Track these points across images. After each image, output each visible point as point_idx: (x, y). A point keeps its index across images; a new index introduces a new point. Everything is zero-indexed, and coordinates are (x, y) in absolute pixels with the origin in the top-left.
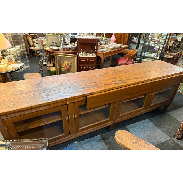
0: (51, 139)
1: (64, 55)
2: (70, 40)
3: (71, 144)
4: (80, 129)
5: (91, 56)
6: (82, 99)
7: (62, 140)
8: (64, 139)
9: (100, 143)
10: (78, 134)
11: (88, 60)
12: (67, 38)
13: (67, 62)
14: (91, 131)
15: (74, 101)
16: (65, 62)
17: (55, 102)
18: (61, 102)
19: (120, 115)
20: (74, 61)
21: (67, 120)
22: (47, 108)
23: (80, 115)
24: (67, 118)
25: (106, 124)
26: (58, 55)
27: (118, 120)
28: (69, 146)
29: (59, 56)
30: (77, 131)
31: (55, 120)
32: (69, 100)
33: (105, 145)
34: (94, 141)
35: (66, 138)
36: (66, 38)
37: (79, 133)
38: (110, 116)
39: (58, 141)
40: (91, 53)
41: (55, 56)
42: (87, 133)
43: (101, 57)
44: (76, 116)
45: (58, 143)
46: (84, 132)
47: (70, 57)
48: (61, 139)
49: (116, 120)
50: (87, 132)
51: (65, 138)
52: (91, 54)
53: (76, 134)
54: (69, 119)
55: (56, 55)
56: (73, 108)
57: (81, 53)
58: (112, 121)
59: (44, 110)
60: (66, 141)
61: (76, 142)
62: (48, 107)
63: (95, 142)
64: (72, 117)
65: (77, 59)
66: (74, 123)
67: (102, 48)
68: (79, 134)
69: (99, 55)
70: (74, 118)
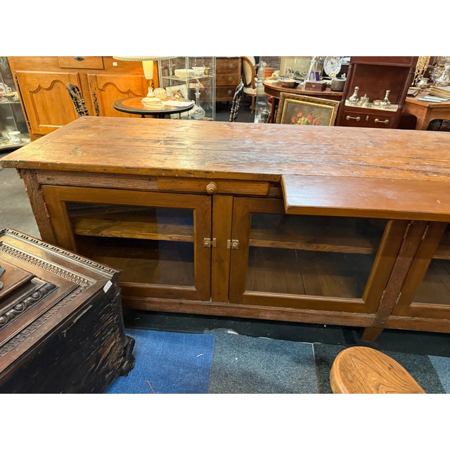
0: (155, 289)
1: (303, 100)
2: (340, 68)
3: (213, 331)
4: (247, 293)
5: (382, 109)
6: (263, 189)
7: (186, 305)
8: (192, 305)
9: (300, 368)
10: (236, 305)
11: (367, 117)
12: (332, 63)
13: (306, 120)
14: (284, 318)
15: (234, 191)
16: (303, 119)
17: (170, 175)
18: (191, 178)
19: (413, 305)
20: (326, 118)
21: (206, 247)
22: (150, 187)
23: (252, 249)
24: (207, 241)
25: (344, 314)
26: (289, 98)
27: (399, 320)
28: (206, 331)
29: (291, 102)
30: (235, 294)
31: (175, 237)
32: (215, 180)
33: (316, 384)
34: (287, 353)
35: (198, 305)
36: (329, 63)
37: (240, 305)
38: (366, 293)
39: (174, 304)
40: (386, 98)
41: (281, 101)
42: (268, 316)
43: (419, 117)
44: (235, 243)
45: (173, 309)
46: (259, 311)
47: (318, 107)
48: (184, 301)
49: (391, 317)
50: (268, 313)
51: (197, 301)
52: (382, 103)
53: (229, 304)
54: (214, 245)
55: (285, 97)
56: (230, 214)
57: (352, 98)
58: (373, 316)
59: (141, 190)
60: (197, 312)
61: (229, 332)
62: (153, 186)
63: (285, 359)
64: (221, 243)
65: (336, 113)
66: (227, 265)
67: (431, 95)
68: (242, 310)
69: (413, 111)
70: (229, 247)
